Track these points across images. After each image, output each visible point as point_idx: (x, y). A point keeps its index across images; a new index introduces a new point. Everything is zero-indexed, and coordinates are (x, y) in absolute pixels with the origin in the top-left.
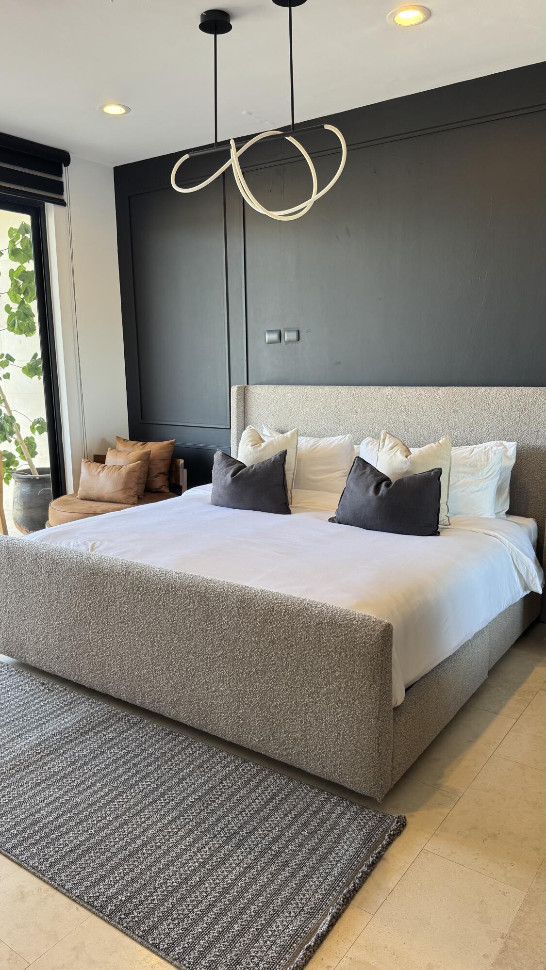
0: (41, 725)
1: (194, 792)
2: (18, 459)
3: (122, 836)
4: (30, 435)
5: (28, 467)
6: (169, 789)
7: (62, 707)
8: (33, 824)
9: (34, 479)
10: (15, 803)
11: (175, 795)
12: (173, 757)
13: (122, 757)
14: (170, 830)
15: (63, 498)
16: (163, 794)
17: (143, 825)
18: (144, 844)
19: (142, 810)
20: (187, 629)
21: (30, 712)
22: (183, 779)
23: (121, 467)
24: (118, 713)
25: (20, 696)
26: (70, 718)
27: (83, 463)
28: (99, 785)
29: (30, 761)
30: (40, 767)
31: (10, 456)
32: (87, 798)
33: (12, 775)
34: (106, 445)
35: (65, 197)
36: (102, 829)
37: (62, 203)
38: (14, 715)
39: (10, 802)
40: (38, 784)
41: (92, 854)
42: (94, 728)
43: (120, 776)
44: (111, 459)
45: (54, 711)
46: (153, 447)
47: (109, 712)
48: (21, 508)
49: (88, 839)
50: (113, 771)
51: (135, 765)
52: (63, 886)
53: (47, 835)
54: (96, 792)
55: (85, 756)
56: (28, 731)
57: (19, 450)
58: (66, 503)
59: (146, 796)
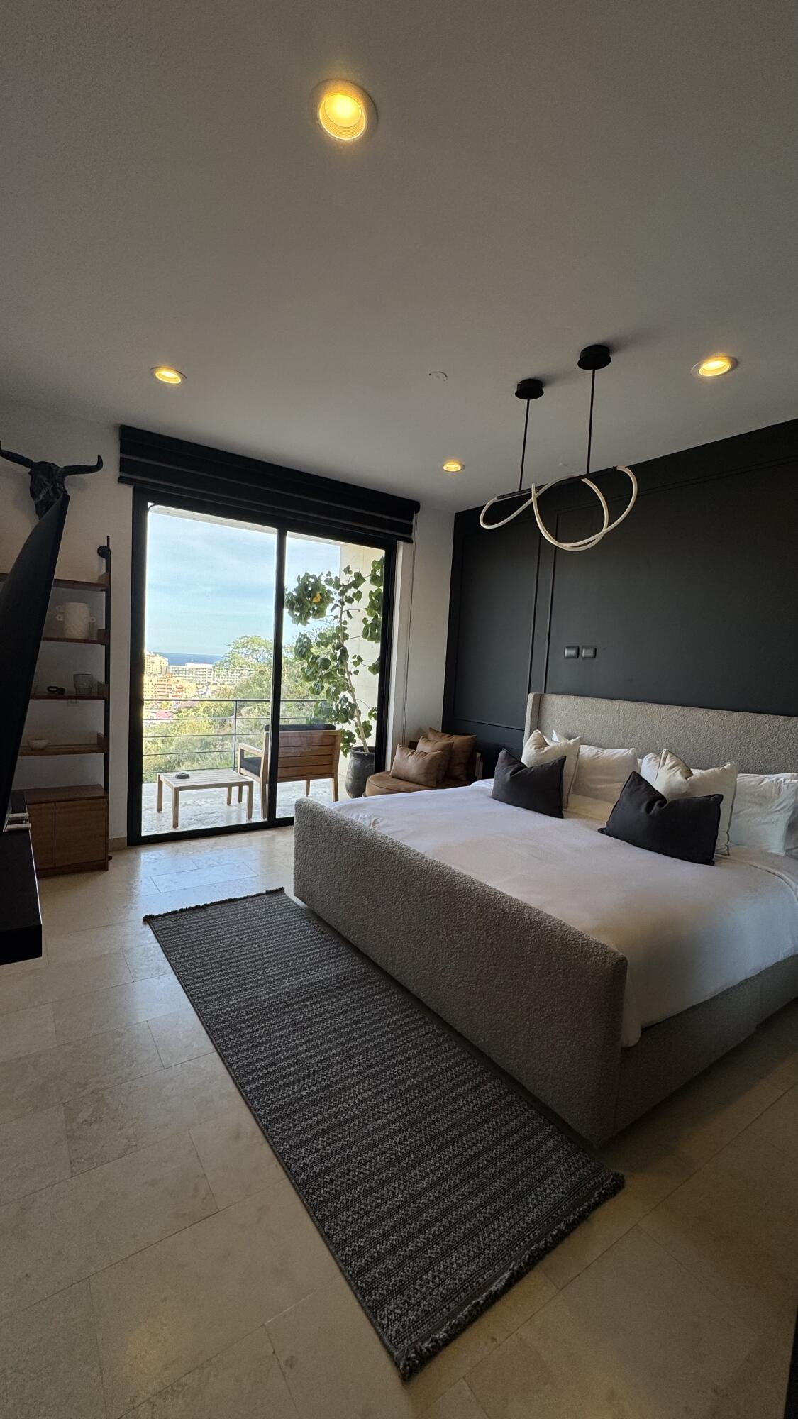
0: (307, 971)
1: (414, 1076)
2: (356, 738)
3: (337, 1102)
4: (368, 719)
5: (362, 745)
6: (393, 1065)
7: (330, 959)
8: (270, 1065)
9: (364, 755)
10: (264, 1039)
11: (396, 1074)
12: (407, 1032)
13: (364, 1020)
14: (381, 1110)
15: (381, 774)
16: (386, 1069)
17: (359, 1097)
18: (354, 1118)
19: (363, 1080)
20: (432, 914)
21: (304, 957)
22: (409, 1059)
23: (427, 754)
24: (372, 976)
25: (301, 939)
26: (332, 970)
27: (398, 747)
28: (335, 1043)
29: (288, 1002)
30: (294, 1011)
31: (350, 734)
32: (321, 1052)
33: (271, 1012)
34: (421, 734)
35: (413, 537)
36: (323, 1089)
37: (410, 541)
38: (291, 956)
39: (260, 1037)
40: (287, 1027)
41: (307, 1113)
42: (348, 984)
43: (355, 1039)
44: (422, 746)
45: (323, 960)
46: (457, 740)
47: (365, 973)
48: (351, 777)
49: (308, 1095)
50: (351, 1032)
51: (371, 1032)
52: (272, 1138)
53: (276, 1081)
54: (330, 1049)
55: (333, 1010)
56: (296, 974)
57: (357, 731)
58: (380, 779)
59: (371, 1066)
